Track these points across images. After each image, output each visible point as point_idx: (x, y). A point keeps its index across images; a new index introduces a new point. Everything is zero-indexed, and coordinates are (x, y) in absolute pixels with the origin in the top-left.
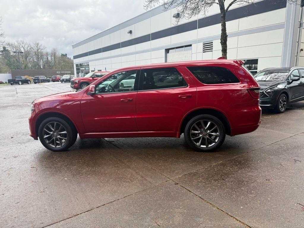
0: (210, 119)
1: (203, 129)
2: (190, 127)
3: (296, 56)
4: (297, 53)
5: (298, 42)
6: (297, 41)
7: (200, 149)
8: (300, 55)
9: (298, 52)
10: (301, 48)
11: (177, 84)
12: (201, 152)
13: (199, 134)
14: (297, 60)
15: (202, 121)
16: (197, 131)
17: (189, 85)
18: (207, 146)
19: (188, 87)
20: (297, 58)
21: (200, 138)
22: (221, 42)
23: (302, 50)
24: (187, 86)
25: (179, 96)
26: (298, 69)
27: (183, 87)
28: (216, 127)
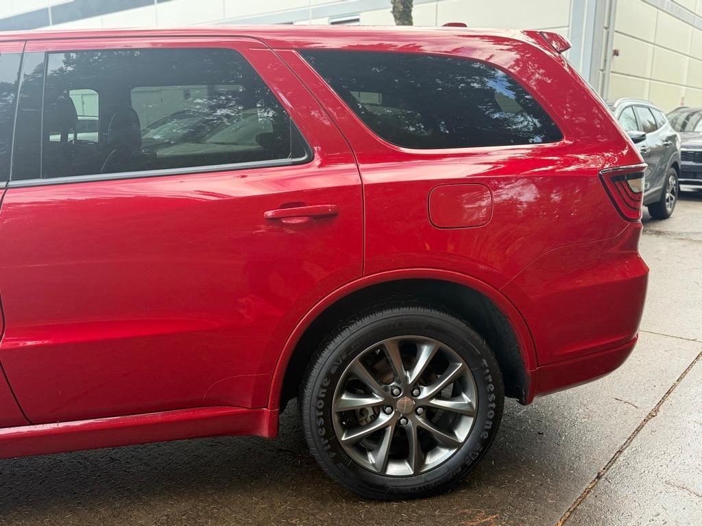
0: (432, 332)
1: (399, 382)
2: (332, 377)
3: (602, 70)
4: (605, 60)
5: (606, 28)
6: (606, 25)
7: (383, 487)
8: (612, 70)
9: (608, 59)
10: (614, 48)
11: (255, 147)
12: (389, 501)
13: (378, 409)
14: (603, 81)
15: (390, 346)
16: (369, 394)
17: (321, 154)
18: (419, 465)
19: (317, 162)
20: (604, 75)
21: (381, 432)
22: (394, 8)
23: (616, 53)
24: (311, 159)
25: (269, 213)
26: (631, 106)
27: (289, 160)
28: (462, 370)
